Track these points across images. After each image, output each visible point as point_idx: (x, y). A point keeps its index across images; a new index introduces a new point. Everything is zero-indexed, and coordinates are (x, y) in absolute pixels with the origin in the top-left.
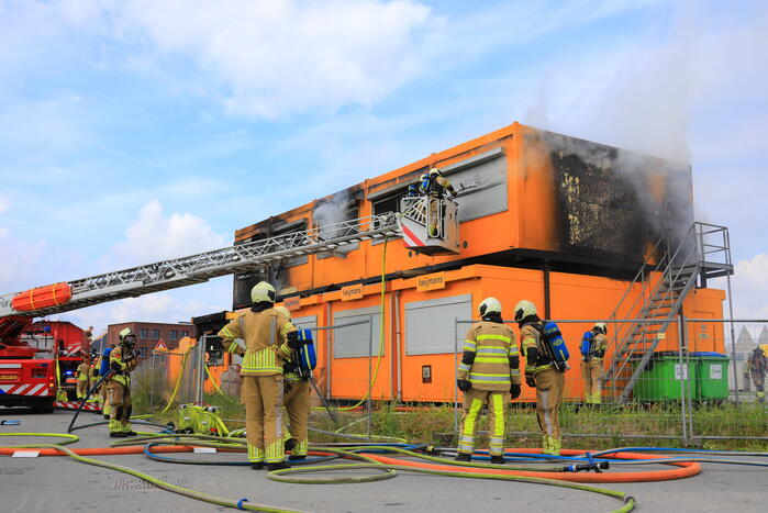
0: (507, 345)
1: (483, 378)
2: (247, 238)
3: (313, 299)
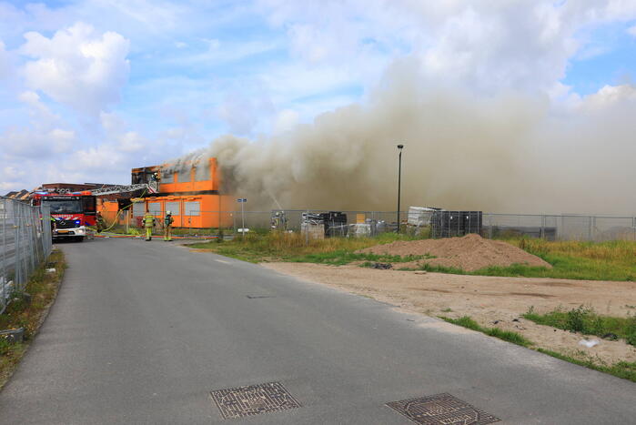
2: (137, 173)
3: (160, 198)
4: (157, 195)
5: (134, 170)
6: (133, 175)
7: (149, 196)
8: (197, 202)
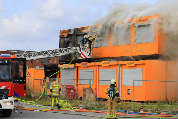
0: (58, 87)
1: (55, 94)
2: (65, 35)
3: (92, 64)
4: (89, 61)
5: (62, 32)
6: (61, 37)
7: (80, 61)
8: (139, 69)
